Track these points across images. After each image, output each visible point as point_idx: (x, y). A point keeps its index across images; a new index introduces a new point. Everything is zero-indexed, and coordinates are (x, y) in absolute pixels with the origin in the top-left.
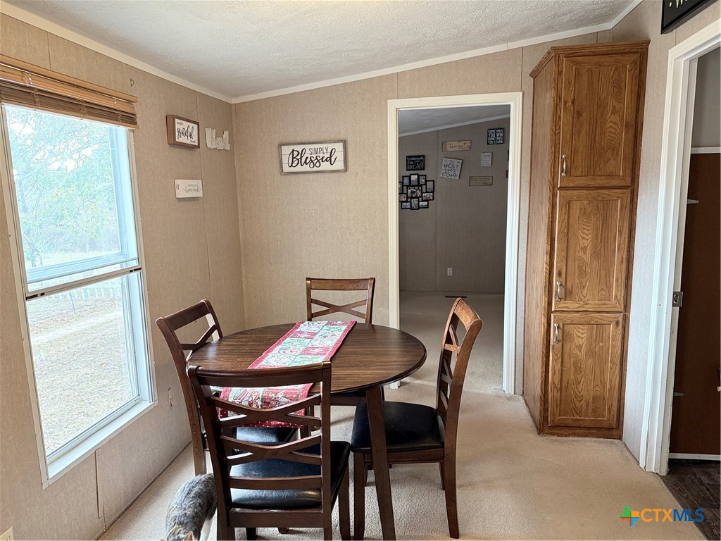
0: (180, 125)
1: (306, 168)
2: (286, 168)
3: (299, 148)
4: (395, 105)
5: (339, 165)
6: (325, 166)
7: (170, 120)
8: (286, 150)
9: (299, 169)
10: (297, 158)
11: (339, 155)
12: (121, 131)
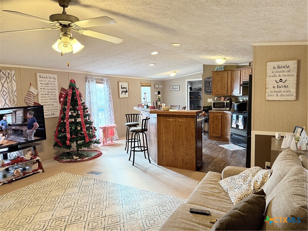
0: (156, 85)
1: (174, 90)
2: (171, 90)
3: (173, 87)
4: (186, 80)
5: (179, 89)
6: (177, 89)
7: (155, 85)
8: (171, 87)
9: (173, 90)
10: (172, 88)
11: (179, 88)
12: (150, 87)
